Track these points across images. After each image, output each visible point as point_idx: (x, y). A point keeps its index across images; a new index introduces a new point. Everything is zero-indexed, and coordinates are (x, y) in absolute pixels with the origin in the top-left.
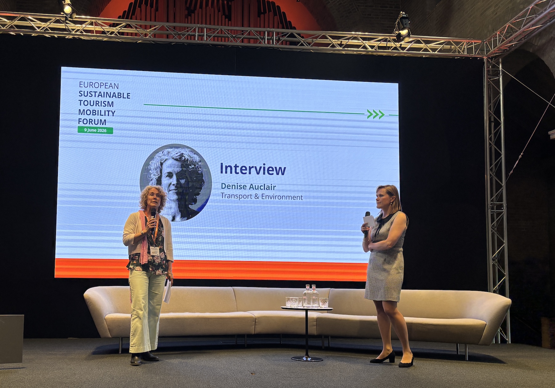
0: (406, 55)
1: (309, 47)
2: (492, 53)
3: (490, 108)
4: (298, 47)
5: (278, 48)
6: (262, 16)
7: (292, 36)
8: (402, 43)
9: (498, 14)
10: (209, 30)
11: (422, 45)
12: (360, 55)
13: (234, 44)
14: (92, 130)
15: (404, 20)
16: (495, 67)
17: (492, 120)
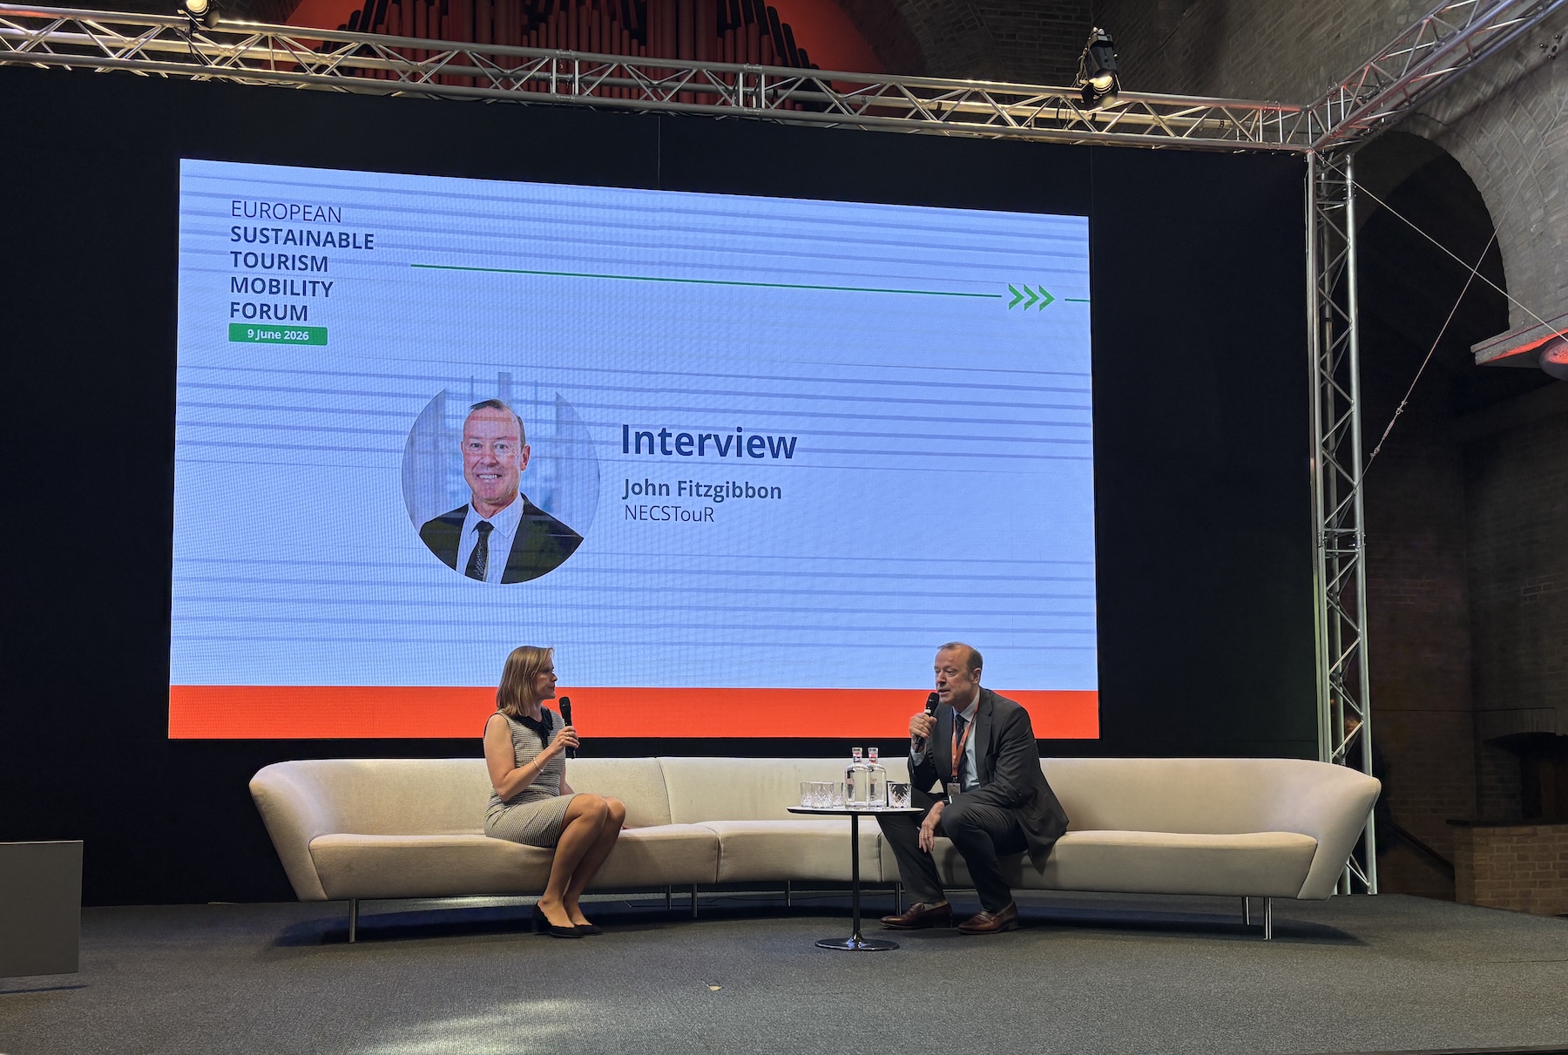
0: (1106, 143)
1: (856, 117)
2: (1328, 140)
3: (1321, 284)
4: (825, 115)
5: (774, 118)
6: (729, 33)
7: (809, 85)
8: (1098, 110)
9: (1342, 39)
10: (586, 66)
11: (1148, 118)
12: (988, 140)
13: (655, 103)
14: (268, 335)
15: (1101, 50)
16: (1336, 175)
17: (1327, 314)
